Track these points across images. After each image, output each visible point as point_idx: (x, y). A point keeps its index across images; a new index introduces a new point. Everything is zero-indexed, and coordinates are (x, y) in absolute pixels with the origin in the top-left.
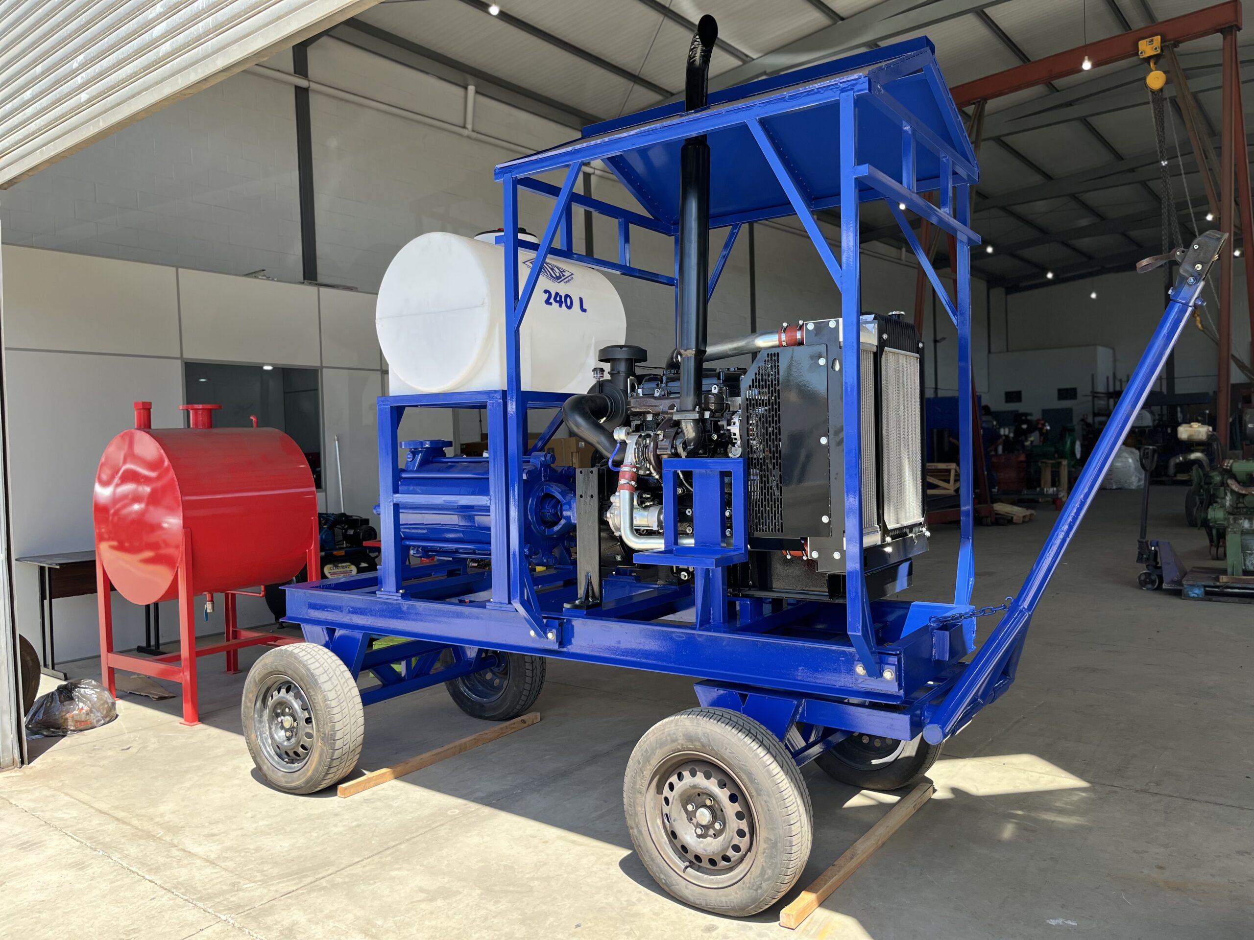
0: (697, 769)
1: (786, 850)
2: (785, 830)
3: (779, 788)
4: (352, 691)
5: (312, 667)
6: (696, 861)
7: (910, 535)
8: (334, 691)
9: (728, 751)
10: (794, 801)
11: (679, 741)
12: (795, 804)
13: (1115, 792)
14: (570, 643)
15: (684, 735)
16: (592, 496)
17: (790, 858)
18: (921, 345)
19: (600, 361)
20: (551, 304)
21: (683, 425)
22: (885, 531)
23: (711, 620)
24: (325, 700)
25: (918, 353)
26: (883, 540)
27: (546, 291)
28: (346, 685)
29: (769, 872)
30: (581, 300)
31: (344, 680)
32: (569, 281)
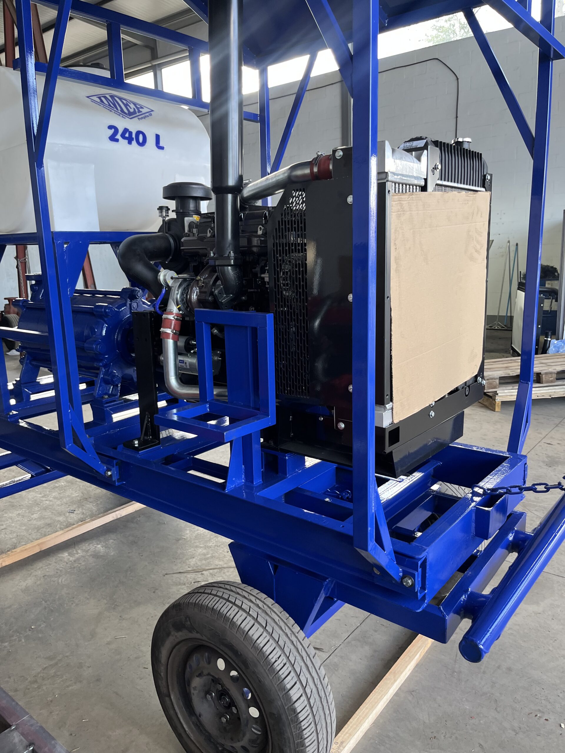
19: (165, 198)
20: (117, 141)
21: (219, 271)
27: (110, 127)
30: (158, 137)
32: (145, 117)
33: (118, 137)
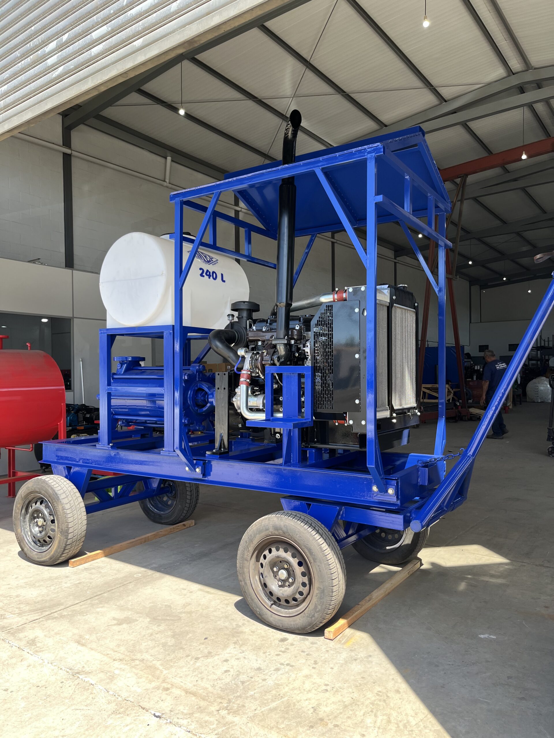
0: (280, 547)
1: (329, 594)
2: (329, 582)
3: (326, 558)
4: (80, 504)
5: (56, 489)
6: (277, 601)
7: (408, 413)
8: (69, 504)
9: (298, 536)
10: (335, 566)
11: (270, 530)
12: (336, 568)
13: (524, 566)
14: (210, 475)
15: (273, 526)
16: (225, 389)
17: (332, 599)
18: (416, 304)
19: (232, 310)
20: (203, 276)
21: (278, 347)
22: (392, 410)
23: (292, 461)
24: (63, 509)
25: (414, 309)
26: (391, 415)
27: (201, 269)
28: (76, 500)
29: (319, 607)
30: (222, 275)
31: (75, 498)
32: (215, 264)
33: (204, 274)
